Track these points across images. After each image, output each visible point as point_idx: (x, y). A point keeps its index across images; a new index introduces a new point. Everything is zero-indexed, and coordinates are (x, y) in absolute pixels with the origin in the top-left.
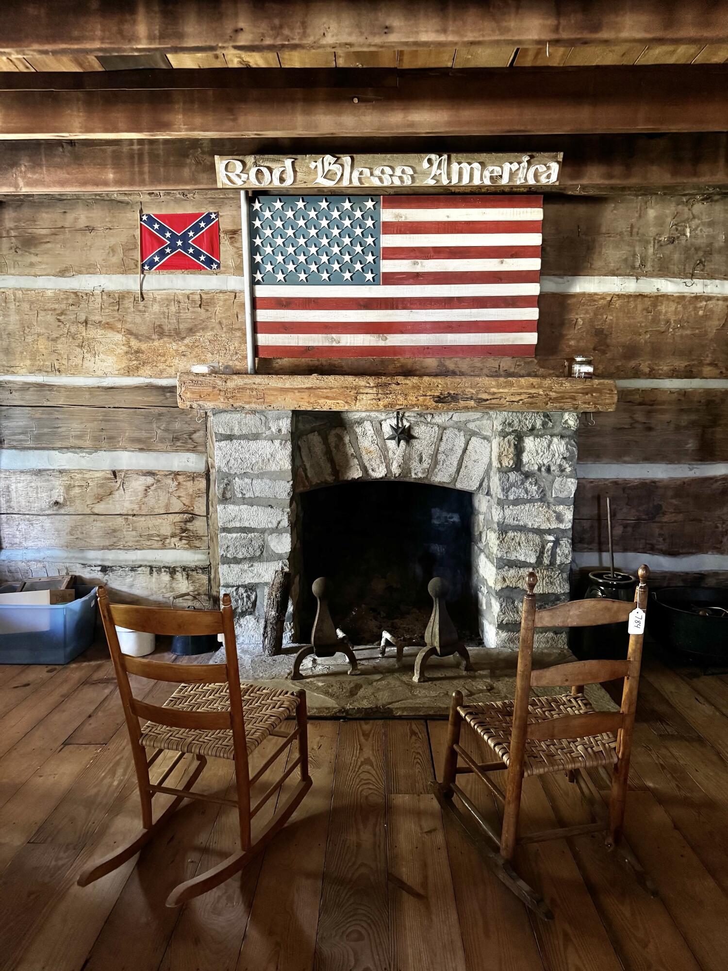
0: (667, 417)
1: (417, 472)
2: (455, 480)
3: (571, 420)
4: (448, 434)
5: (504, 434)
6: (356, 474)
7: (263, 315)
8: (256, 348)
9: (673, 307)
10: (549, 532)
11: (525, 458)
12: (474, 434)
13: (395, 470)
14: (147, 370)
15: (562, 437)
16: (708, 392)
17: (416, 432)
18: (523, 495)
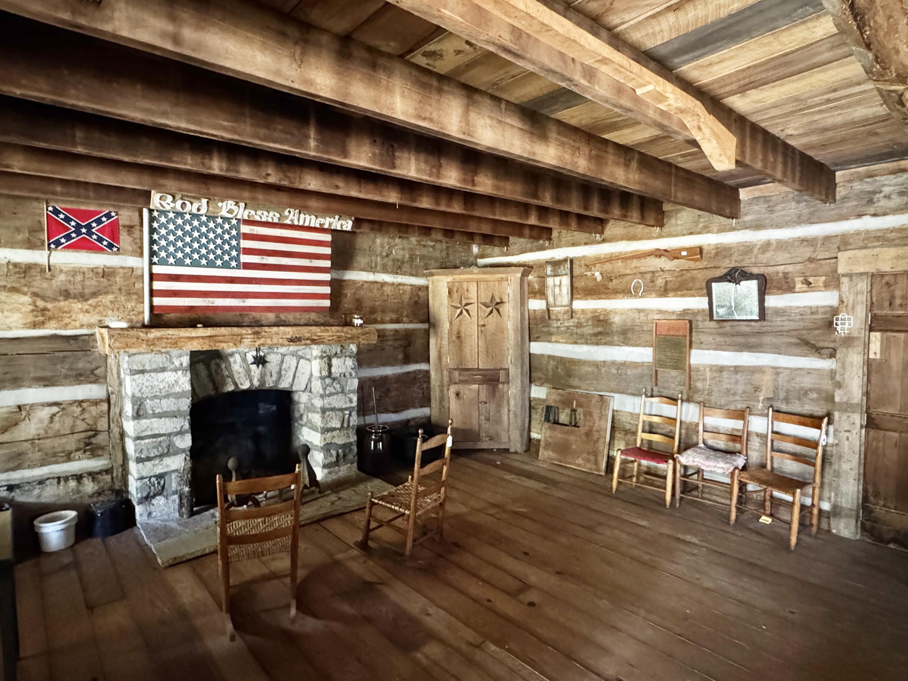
0: (390, 343)
1: (270, 383)
2: (292, 385)
3: (353, 348)
4: (287, 358)
5: (322, 358)
6: (230, 388)
7: (158, 285)
8: (152, 307)
9: (389, 287)
10: (346, 409)
11: (333, 370)
12: (302, 357)
13: (256, 383)
14: (53, 323)
15: (350, 357)
16: (406, 330)
17: (268, 358)
18: (333, 391)
